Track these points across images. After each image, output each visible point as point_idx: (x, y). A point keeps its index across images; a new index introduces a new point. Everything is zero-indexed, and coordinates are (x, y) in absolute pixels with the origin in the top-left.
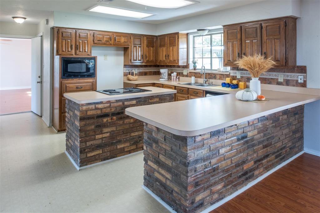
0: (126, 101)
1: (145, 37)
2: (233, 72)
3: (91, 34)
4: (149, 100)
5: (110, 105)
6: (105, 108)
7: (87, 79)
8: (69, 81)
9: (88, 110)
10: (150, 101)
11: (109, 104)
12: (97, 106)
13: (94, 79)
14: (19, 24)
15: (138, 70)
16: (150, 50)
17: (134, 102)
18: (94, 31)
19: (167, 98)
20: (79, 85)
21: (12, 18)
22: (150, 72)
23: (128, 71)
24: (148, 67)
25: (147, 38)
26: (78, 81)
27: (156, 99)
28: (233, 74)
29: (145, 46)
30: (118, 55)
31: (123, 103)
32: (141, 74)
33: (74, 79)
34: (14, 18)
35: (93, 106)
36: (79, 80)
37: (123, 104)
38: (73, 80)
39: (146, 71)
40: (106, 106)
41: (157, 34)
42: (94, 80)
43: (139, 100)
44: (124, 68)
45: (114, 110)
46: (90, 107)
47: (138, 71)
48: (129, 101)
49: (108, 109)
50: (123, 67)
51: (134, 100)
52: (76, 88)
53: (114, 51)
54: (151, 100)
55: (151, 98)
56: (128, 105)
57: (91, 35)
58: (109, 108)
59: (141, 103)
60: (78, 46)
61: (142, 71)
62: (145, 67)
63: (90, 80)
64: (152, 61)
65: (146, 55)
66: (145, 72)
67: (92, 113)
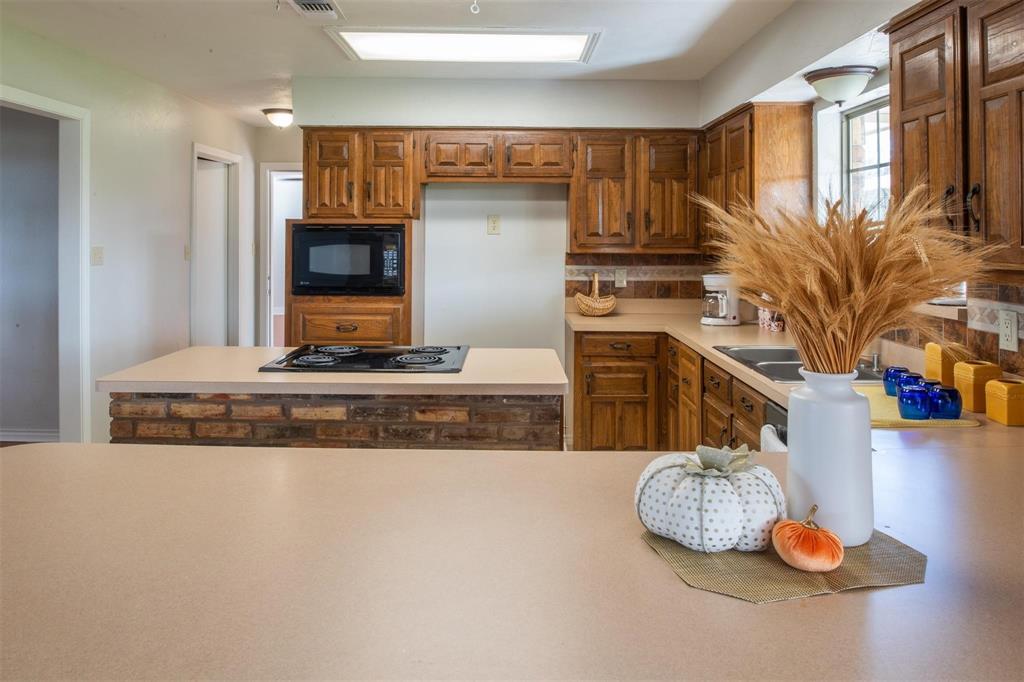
0: (300, 406)
1: (643, 139)
2: (982, 310)
3: (418, 143)
4: (410, 412)
5: (229, 411)
6: (207, 419)
7: (376, 302)
8: (313, 305)
9: (142, 420)
10: (419, 417)
11: (222, 408)
12: (175, 407)
13: (402, 301)
14: (281, 128)
15: (628, 274)
16: (667, 194)
17: (338, 412)
18: (427, 132)
19: (515, 415)
20: (346, 321)
21: (262, 114)
22: (689, 282)
23: (584, 278)
24: (676, 264)
25: (653, 143)
26: (341, 306)
27: (452, 414)
28: (982, 320)
29: (643, 178)
30: (541, 215)
31: (283, 409)
32: (643, 291)
33: (331, 297)
34: (267, 111)
35: (160, 408)
36: (348, 301)
37: (285, 411)
38: (330, 301)
39: (667, 279)
40: (208, 413)
41: (701, 122)
42: (400, 306)
43: (363, 404)
44: (567, 263)
45: (247, 434)
46: (150, 407)
47: (632, 279)
48: (315, 405)
49: (220, 424)
50: (564, 263)
51: (340, 405)
52: (338, 328)
53: (528, 198)
54: (423, 412)
55: (426, 404)
56: (310, 421)
57: (418, 148)
58: (225, 421)
59: (370, 419)
60: (373, 186)
61: (652, 279)
62: (667, 264)
63: (386, 304)
64: (675, 240)
65: (647, 214)
66: (662, 284)
67: (155, 431)
